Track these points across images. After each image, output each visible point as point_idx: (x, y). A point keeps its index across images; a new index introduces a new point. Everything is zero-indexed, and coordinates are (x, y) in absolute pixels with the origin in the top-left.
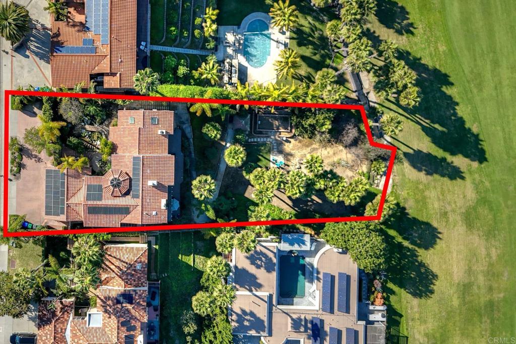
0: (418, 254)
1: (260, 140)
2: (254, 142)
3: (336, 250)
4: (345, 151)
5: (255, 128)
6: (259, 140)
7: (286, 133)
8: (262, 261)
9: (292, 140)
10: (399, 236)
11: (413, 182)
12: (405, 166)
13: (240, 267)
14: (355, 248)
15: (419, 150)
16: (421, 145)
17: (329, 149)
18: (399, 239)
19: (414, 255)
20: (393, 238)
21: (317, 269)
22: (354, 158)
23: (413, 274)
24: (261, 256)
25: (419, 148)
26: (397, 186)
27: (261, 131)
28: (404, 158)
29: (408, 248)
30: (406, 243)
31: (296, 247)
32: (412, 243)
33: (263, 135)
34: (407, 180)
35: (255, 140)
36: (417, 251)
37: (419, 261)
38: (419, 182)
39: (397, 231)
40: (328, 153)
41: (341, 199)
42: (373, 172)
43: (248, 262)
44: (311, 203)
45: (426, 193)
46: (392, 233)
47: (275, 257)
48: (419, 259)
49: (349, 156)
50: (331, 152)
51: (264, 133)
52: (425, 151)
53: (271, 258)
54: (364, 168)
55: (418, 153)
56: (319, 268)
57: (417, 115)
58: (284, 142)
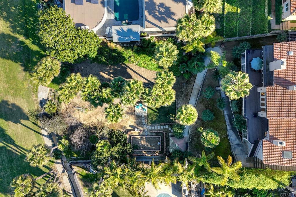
0: (10, 29)
1: (157, 128)
2: (163, 125)
3: (87, 27)
4: (81, 120)
5: (163, 138)
6: (159, 128)
7: (134, 134)
8: (159, 11)
9: (129, 128)
10: (29, 45)
11: (20, 96)
12: (27, 109)
13: (181, 4)
14: (69, 29)
15: (16, 123)
16: (15, 129)
17: (96, 121)
18: (28, 42)
19: (13, 28)
20: (33, 43)
21: (104, 6)
22: (73, 115)
23: (12, 9)
24: (160, 16)
25: (16, 125)
26: (33, 92)
27: (157, 135)
28: (29, 116)
29: (19, 34)
30: (22, 38)
31: (125, 28)
32: (17, 39)
33: (155, 132)
34: (25, 97)
35: (162, 127)
36: (11, 32)
37: (8, 22)
38: (15, 96)
39: (30, 49)
40: (96, 118)
41: (85, 79)
42: (55, 103)
43: (173, 10)
44: (110, 71)
45: (8, 86)
46: (35, 48)
47: (146, 16)
48: (8, 24)
49: (77, 116)
50: (93, 118)
51: (154, 134)
52: (11, 123)
53: (150, 15)
54: (63, 106)
55: (16, 121)
56: (102, 8)
57: (20, 154)
58: (136, 126)
